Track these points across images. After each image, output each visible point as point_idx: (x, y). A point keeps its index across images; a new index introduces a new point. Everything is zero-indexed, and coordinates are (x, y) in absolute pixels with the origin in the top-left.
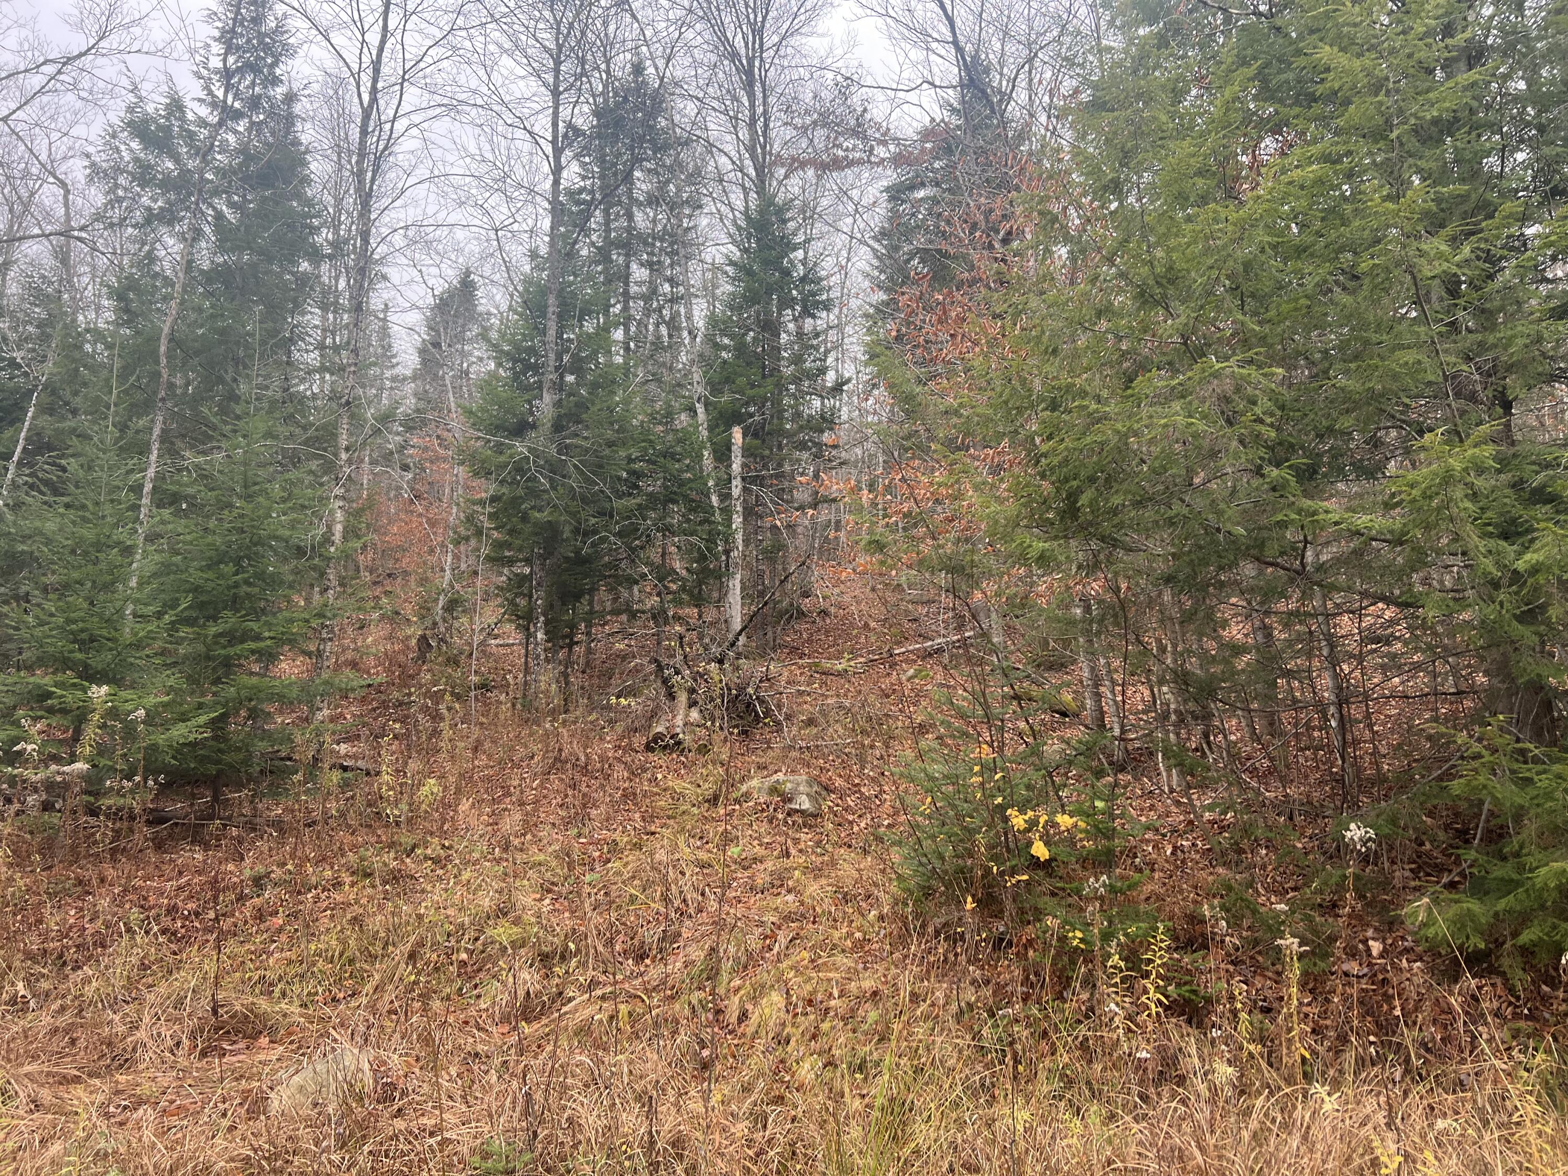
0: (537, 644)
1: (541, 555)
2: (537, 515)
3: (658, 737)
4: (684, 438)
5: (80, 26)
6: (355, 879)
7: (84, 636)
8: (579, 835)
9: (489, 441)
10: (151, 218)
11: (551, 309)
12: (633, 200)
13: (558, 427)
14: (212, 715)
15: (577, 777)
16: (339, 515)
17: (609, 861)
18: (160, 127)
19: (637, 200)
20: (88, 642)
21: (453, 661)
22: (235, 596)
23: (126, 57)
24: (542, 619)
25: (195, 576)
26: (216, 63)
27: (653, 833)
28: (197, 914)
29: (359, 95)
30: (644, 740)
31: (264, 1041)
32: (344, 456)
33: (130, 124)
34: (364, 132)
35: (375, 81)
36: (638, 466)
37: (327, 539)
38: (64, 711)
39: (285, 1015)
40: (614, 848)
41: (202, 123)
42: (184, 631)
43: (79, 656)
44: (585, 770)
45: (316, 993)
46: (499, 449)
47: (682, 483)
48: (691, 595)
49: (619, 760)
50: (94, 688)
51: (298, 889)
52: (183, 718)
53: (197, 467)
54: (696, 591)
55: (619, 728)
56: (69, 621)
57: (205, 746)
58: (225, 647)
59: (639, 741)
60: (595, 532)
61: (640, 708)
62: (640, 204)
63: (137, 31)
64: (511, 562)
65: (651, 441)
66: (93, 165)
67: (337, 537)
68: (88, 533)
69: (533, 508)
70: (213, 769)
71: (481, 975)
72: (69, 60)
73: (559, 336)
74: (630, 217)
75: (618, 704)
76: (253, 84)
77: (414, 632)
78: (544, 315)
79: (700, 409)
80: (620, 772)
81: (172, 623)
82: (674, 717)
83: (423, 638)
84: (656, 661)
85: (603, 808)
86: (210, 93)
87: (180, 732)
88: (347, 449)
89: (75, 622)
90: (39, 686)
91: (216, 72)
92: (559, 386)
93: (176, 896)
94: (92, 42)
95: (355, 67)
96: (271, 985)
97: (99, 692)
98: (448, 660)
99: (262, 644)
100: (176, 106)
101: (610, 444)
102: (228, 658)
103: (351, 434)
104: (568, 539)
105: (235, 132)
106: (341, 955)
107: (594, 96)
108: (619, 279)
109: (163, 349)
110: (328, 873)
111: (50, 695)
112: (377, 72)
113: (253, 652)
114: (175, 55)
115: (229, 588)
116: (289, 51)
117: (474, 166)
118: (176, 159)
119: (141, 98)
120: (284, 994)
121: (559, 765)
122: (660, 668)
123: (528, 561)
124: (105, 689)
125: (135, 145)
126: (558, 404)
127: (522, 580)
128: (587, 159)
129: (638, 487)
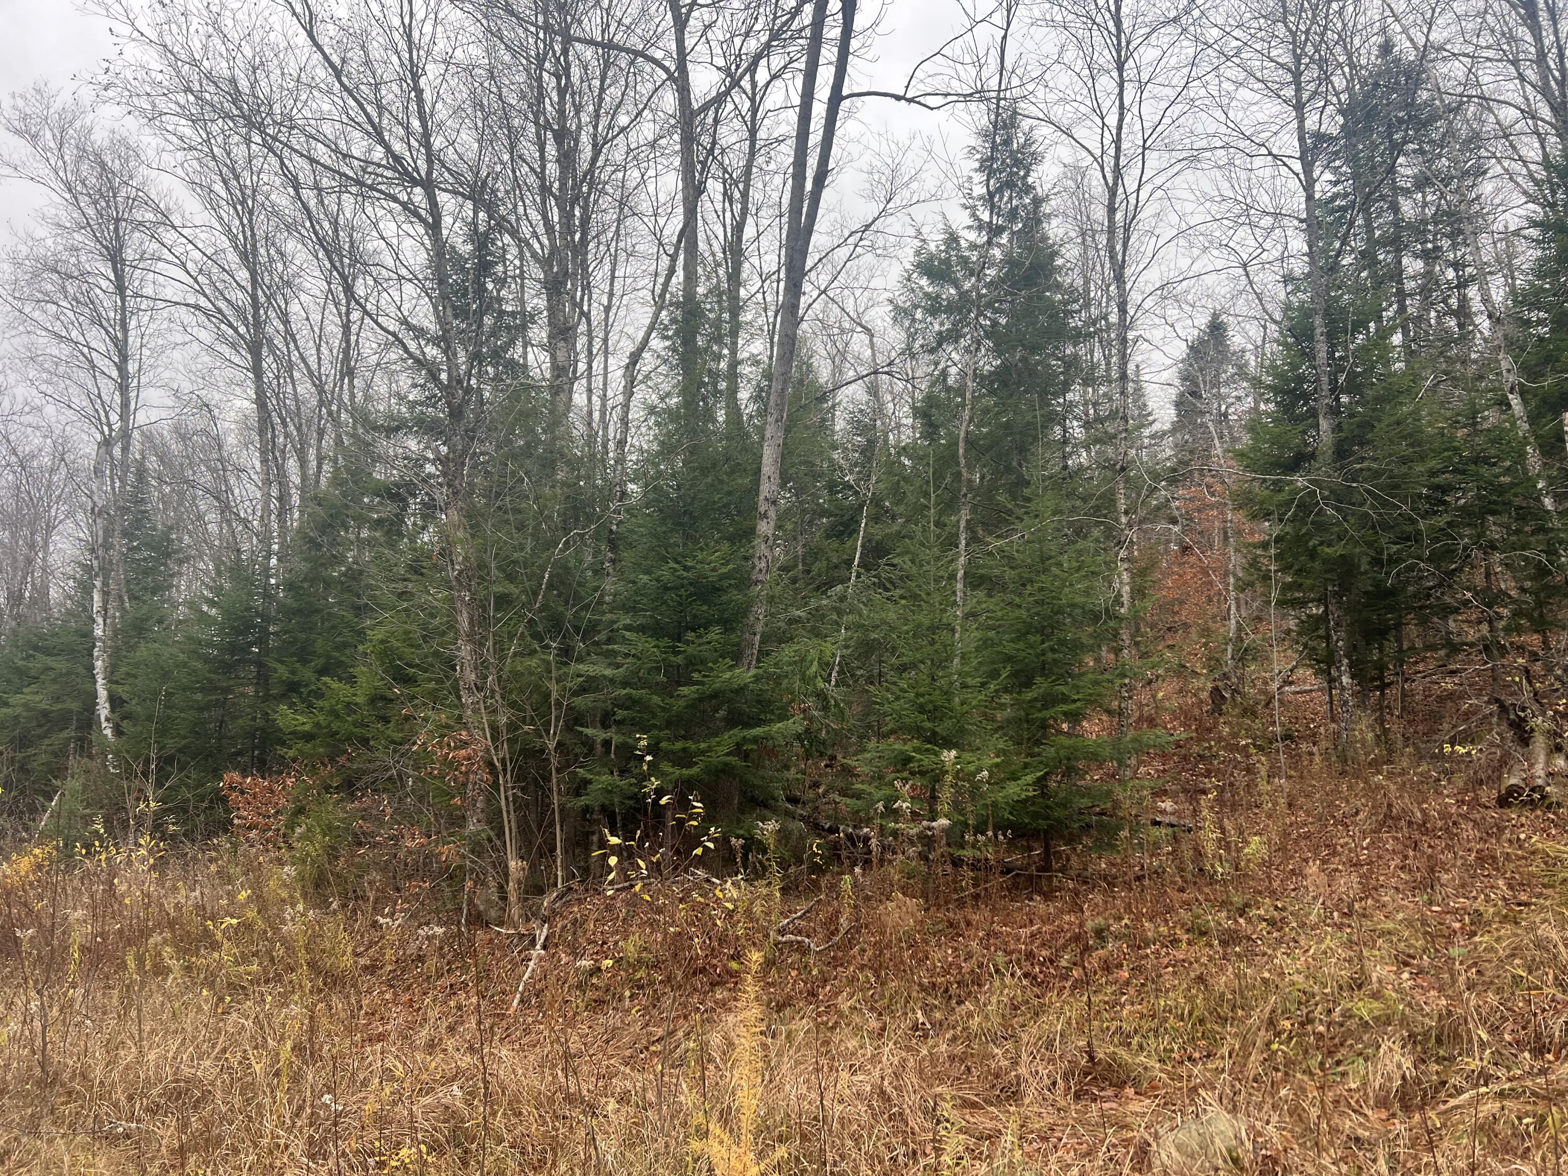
0: (1343, 689)
1: (1336, 593)
2: (1327, 550)
3: (1513, 791)
4: (1497, 437)
5: (872, 197)
6: (1190, 936)
7: (930, 707)
8: (1431, 903)
9: (1265, 480)
10: (942, 339)
11: (1318, 331)
12: (1395, 189)
13: (1341, 452)
14: (1039, 774)
15: (1416, 835)
16: (1125, 577)
17: (1474, 934)
18: (941, 262)
19: (1402, 189)
20: (935, 713)
21: (1249, 712)
22: (1044, 663)
23: (910, 210)
24: (1346, 661)
25: (1009, 648)
26: (980, 190)
27: (1527, 904)
28: (1052, 962)
29: (1104, 177)
30: (1494, 794)
31: (1130, 1091)
32: (1124, 520)
33: (917, 266)
34: (1112, 210)
35: (1117, 158)
36: (1441, 479)
37: (1118, 601)
38: (922, 773)
39: (1146, 1068)
40: (1478, 920)
41: (973, 246)
42: (1006, 699)
43: (928, 725)
44: (1423, 827)
45: (1172, 1050)
46: (1278, 487)
47: (1501, 490)
48: (1530, 619)
49: (1465, 817)
50: (945, 753)
51: (1138, 943)
52: (1014, 778)
53: (1001, 550)
54: (1536, 614)
55: (1460, 780)
56: (918, 695)
57: (1033, 804)
58: (1040, 711)
59: (1488, 795)
60: (1398, 561)
61: (1483, 756)
62: (1407, 192)
63: (914, 186)
64: (1301, 603)
65: (1456, 449)
66: (896, 307)
67: (1125, 598)
68: (924, 619)
69: (1321, 543)
70: (1043, 824)
71: (1344, 1051)
72: (867, 227)
73: (1331, 355)
74: (1395, 208)
75: (1453, 752)
76: (1011, 198)
77: (1204, 685)
78: (1311, 338)
79: (1515, 400)
80: (1468, 831)
81: (996, 691)
82: (1531, 766)
83: (1216, 689)
84: (1497, 701)
85: (1455, 872)
86: (977, 219)
87: (1014, 790)
88: (1126, 513)
89: (923, 695)
90: (902, 752)
91: (981, 198)
92: (1334, 411)
93: (1032, 942)
94: (882, 206)
95: (1098, 152)
96: (1128, 1036)
97: (949, 755)
98: (1245, 711)
99: (1073, 706)
100: (952, 239)
101: (1404, 461)
102: (1044, 720)
103: (1127, 497)
104: (1366, 572)
105: (999, 245)
106: (1190, 1013)
107: (1337, 95)
108: (1391, 279)
109: (961, 451)
110: (1163, 929)
111: (910, 759)
112: (1118, 149)
113: (1065, 714)
114: (945, 195)
115: (1037, 656)
116: (1036, 158)
117: (1215, 207)
118: (956, 284)
119: (924, 241)
120: (1141, 1047)
121: (1390, 822)
122: (1503, 708)
123: (1321, 600)
124: (953, 753)
125: (924, 282)
126: (1338, 428)
127: (1318, 621)
128: (1337, 163)
129: (1445, 503)
